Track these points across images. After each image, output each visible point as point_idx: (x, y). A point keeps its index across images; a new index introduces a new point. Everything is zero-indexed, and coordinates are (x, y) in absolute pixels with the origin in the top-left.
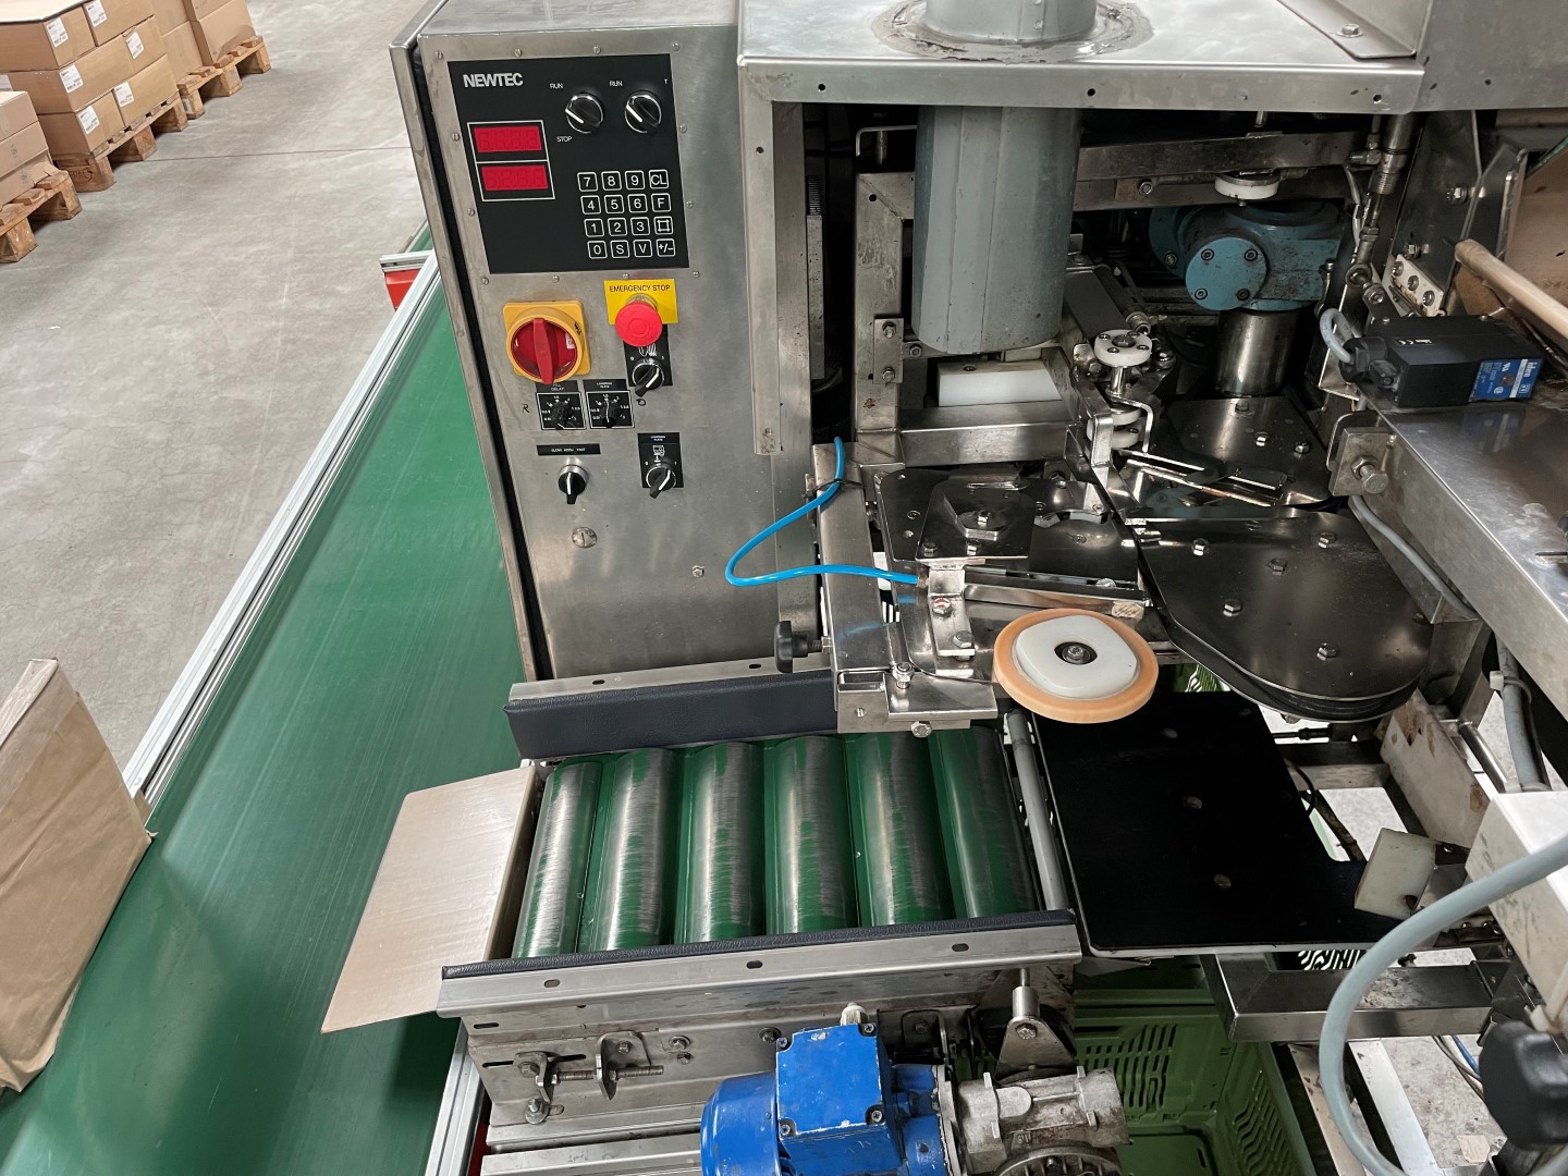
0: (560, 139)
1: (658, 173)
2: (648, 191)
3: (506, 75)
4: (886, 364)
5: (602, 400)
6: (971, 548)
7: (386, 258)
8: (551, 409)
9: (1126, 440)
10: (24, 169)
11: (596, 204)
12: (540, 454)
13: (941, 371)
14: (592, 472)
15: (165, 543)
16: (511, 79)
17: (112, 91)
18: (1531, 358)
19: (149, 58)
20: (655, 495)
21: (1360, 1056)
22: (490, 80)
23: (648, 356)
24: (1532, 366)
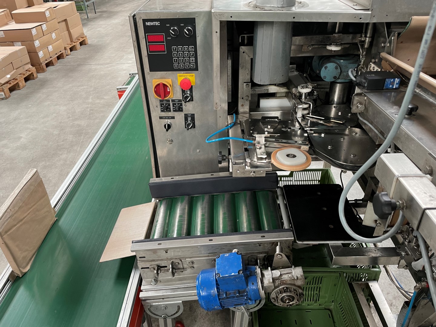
0: (168, 38)
1: (192, 47)
2: (189, 52)
3: (156, 22)
4: (247, 95)
5: (176, 105)
6: (266, 132)
7: (118, 87)
8: (163, 107)
9: (306, 112)
10: (24, 66)
11: (176, 55)
12: (160, 119)
13: (260, 99)
14: (172, 124)
15: (57, 158)
16: (157, 23)
17: (47, 47)
18: (398, 78)
19: (57, 40)
20: (188, 130)
21: (371, 286)
22: (152, 24)
23: (188, 93)
24: (398, 80)
